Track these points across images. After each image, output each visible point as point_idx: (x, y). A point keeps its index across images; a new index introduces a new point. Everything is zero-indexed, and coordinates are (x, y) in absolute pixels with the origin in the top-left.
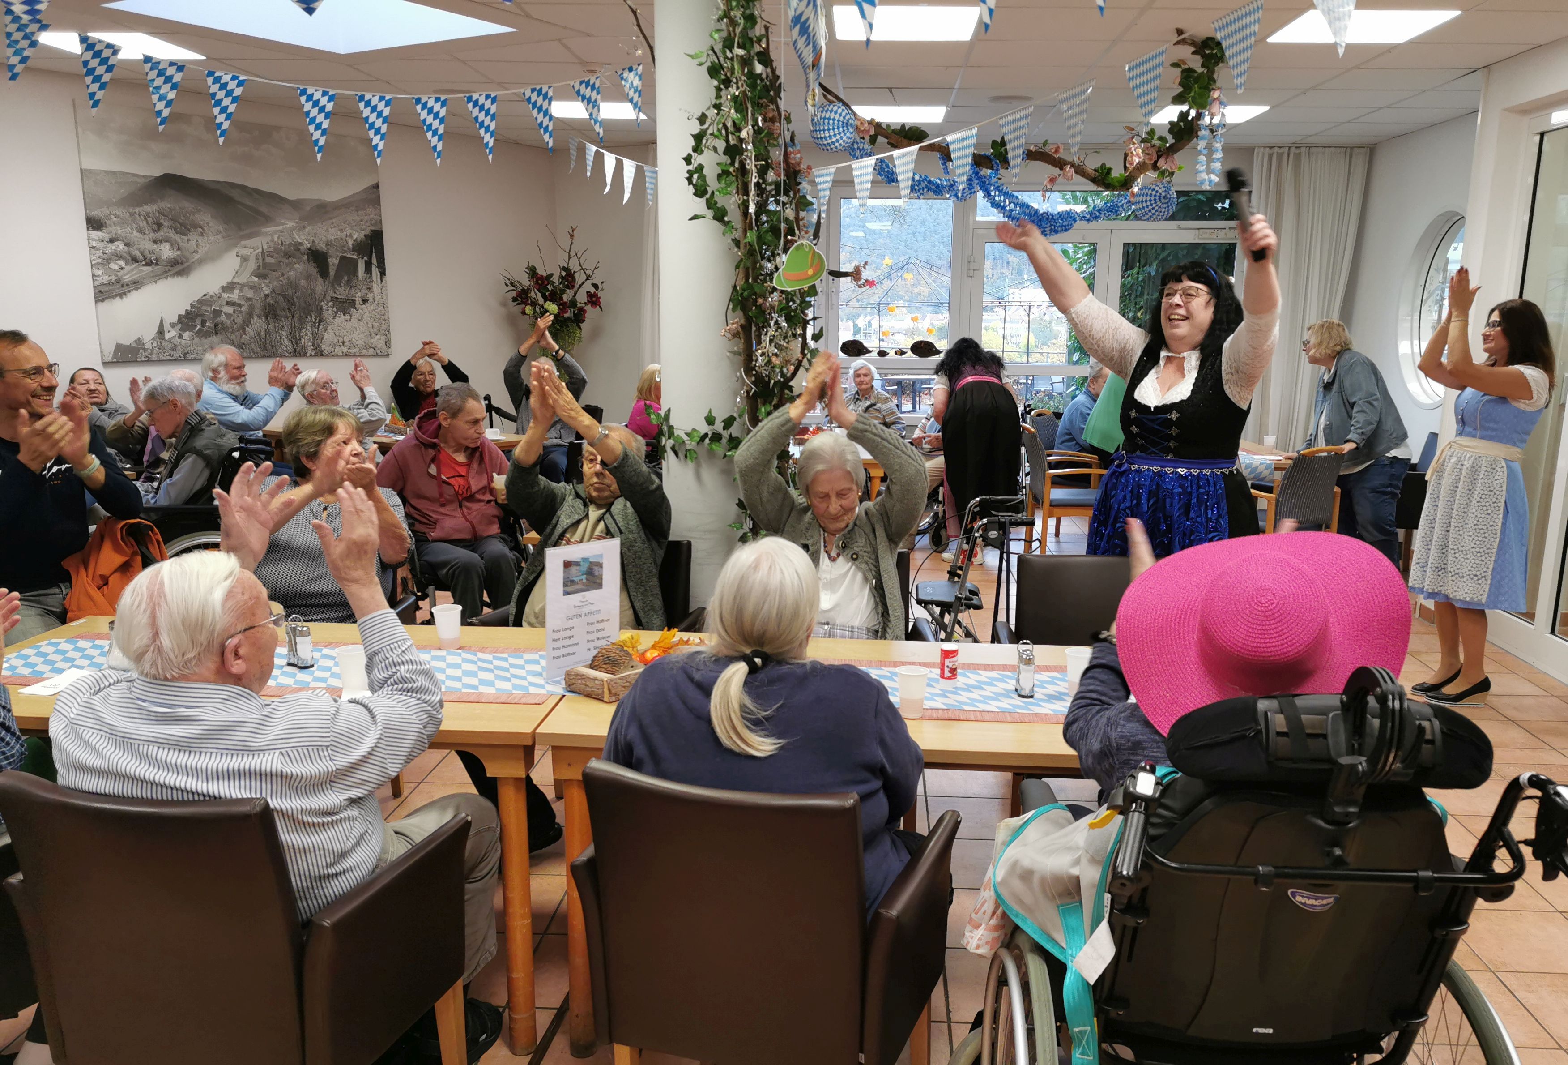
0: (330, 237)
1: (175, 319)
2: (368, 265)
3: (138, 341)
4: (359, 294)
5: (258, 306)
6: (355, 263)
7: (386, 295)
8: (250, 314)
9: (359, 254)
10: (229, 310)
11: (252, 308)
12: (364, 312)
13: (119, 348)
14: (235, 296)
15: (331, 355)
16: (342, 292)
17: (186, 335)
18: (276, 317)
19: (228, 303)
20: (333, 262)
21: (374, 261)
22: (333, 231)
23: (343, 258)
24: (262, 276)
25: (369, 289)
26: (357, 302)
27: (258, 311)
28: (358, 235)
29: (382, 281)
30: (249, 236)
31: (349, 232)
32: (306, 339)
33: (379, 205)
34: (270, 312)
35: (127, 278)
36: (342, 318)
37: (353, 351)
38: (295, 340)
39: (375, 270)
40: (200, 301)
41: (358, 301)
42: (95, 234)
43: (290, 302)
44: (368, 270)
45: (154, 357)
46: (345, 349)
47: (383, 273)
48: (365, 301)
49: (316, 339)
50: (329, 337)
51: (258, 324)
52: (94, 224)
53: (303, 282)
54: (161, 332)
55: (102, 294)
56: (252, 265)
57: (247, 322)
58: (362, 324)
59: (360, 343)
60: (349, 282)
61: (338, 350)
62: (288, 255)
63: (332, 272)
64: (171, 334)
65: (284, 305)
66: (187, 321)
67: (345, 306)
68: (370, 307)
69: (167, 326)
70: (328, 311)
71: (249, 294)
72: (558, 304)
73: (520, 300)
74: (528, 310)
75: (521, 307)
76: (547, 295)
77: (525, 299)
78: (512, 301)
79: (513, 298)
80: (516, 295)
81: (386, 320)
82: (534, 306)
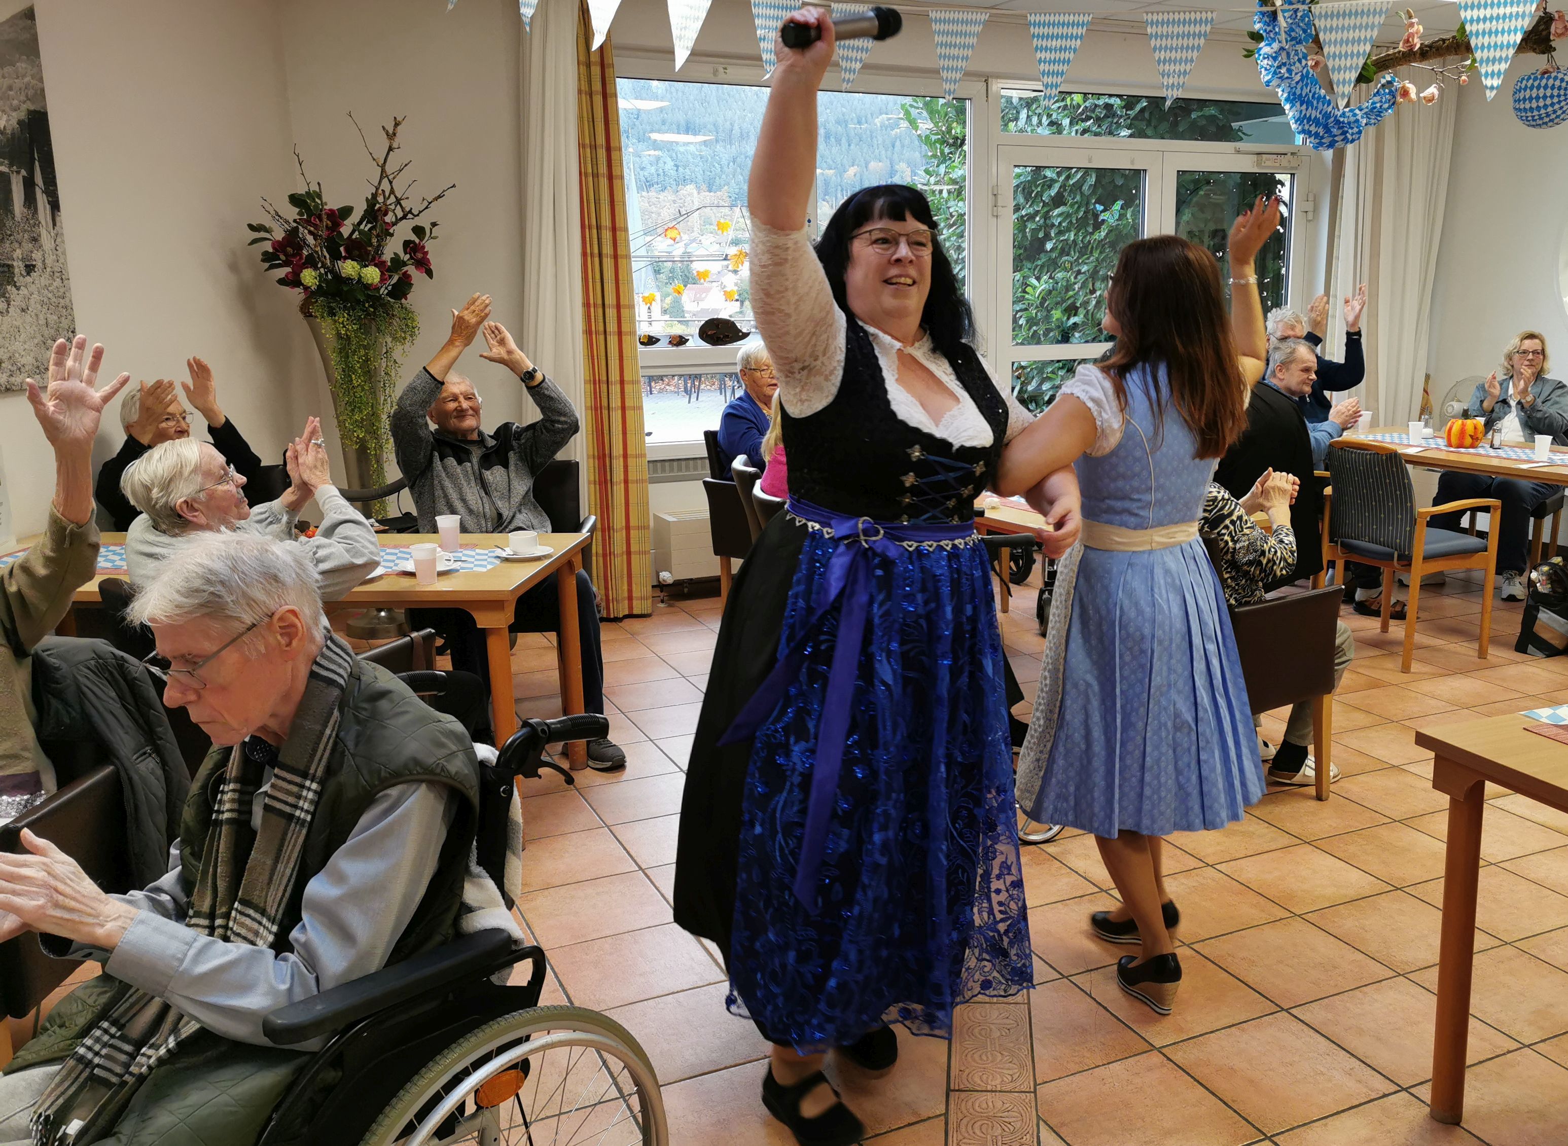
2: (29, 185)
4: (19, 252)
6: (5, 183)
7: (64, 253)
9: (11, 165)
12: (29, 292)
21: (39, 179)
25: (35, 240)
26: (16, 271)
28: (11, 121)
29: (54, 224)
33: (37, 55)
39: (41, 199)
41: (19, 266)
44: (30, 200)
47: (55, 205)
48: (30, 269)
58: (28, 318)
68: (39, 279)
72: (376, 265)
73: (283, 257)
74: (309, 277)
75: (282, 272)
76: (342, 249)
77: (294, 255)
78: (263, 261)
79: (266, 253)
80: (274, 248)
81: (68, 308)
82: (316, 268)
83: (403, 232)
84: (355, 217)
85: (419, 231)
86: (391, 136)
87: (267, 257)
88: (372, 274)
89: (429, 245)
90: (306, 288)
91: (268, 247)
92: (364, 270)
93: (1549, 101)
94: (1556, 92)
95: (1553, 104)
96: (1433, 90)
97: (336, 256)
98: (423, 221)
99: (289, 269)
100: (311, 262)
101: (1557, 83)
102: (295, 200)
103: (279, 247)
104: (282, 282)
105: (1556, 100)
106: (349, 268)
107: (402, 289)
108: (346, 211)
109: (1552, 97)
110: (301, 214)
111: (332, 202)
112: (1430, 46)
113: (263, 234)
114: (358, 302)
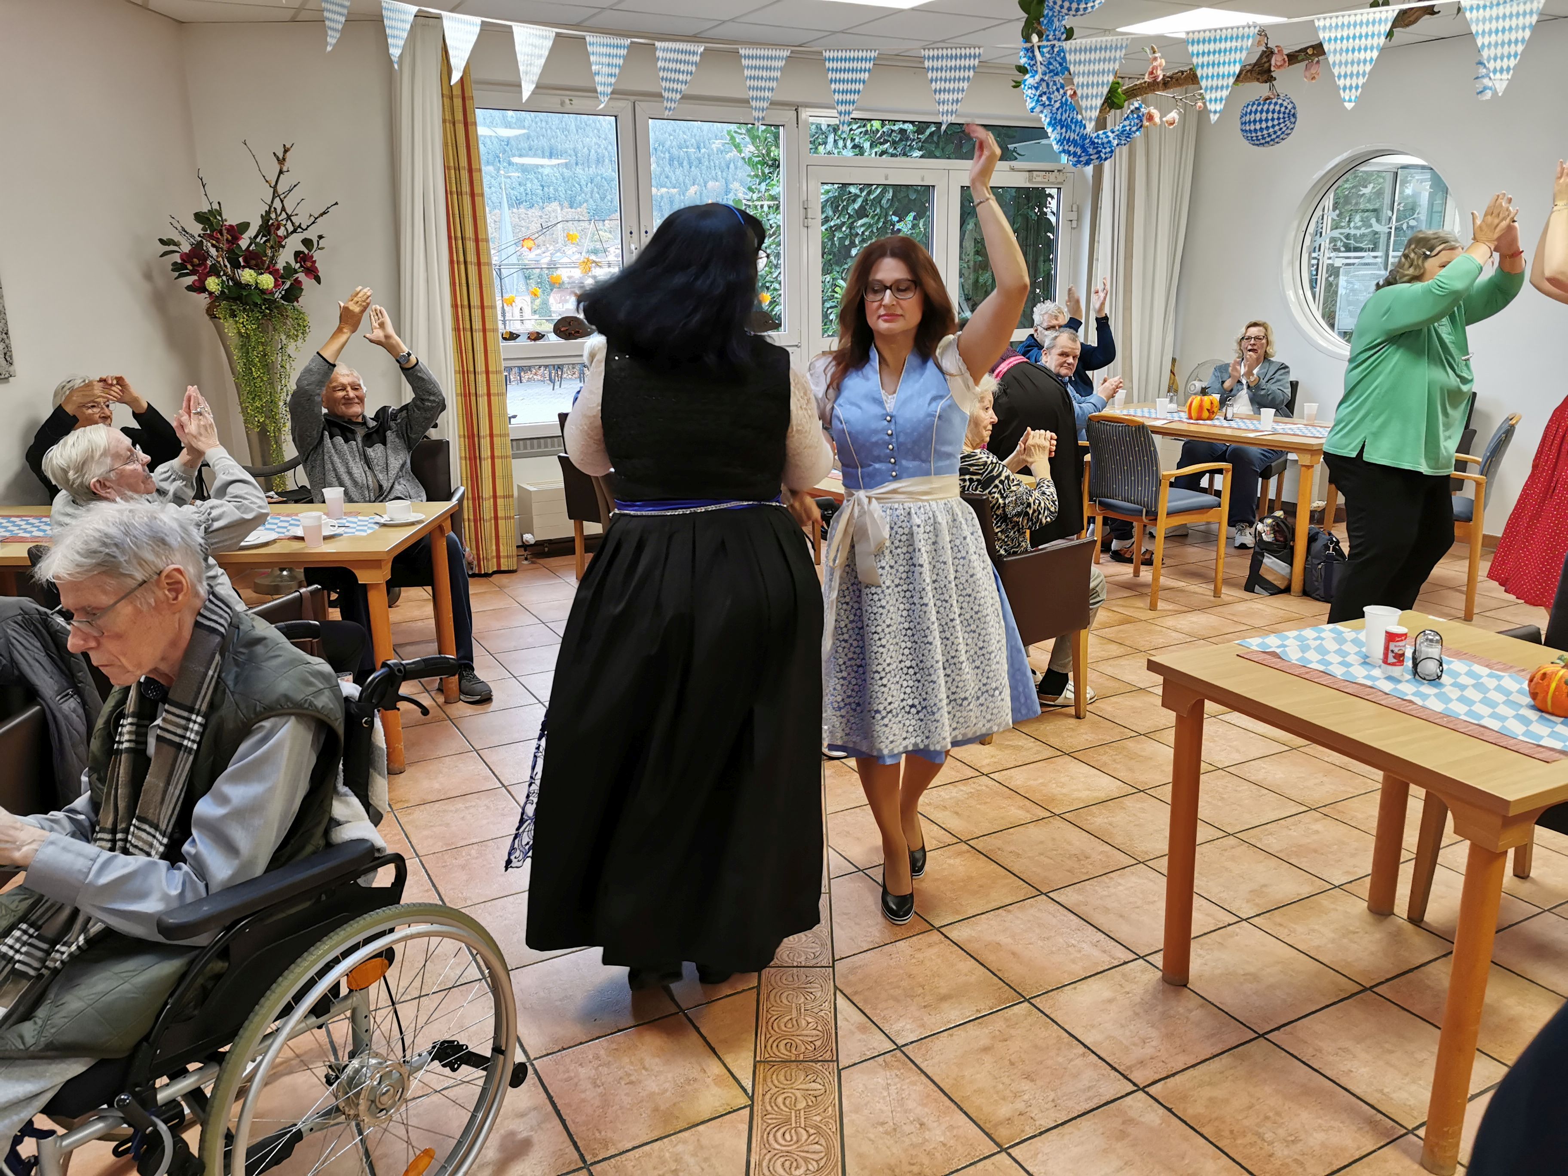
72: (270, 273)
73: (189, 267)
74: (212, 284)
75: (190, 280)
76: (241, 259)
77: (199, 265)
78: (173, 270)
79: (175, 264)
80: (182, 259)
82: (218, 276)
83: (294, 244)
84: (252, 231)
85: (307, 242)
86: (282, 161)
87: (176, 267)
88: (267, 281)
89: (317, 255)
90: (211, 293)
91: (177, 258)
92: (260, 277)
93: (1270, 124)
94: (1276, 115)
95: (1273, 126)
96: (1173, 115)
97: (236, 265)
99: (196, 278)
100: (215, 271)
101: (1277, 108)
102: (199, 217)
103: (187, 258)
104: (190, 288)
105: (1276, 122)
106: (247, 275)
107: (293, 294)
109: (1273, 119)
110: (204, 229)
111: (232, 218)
112: (1171, 77)
113: (172, 248)
114: (256, 305)
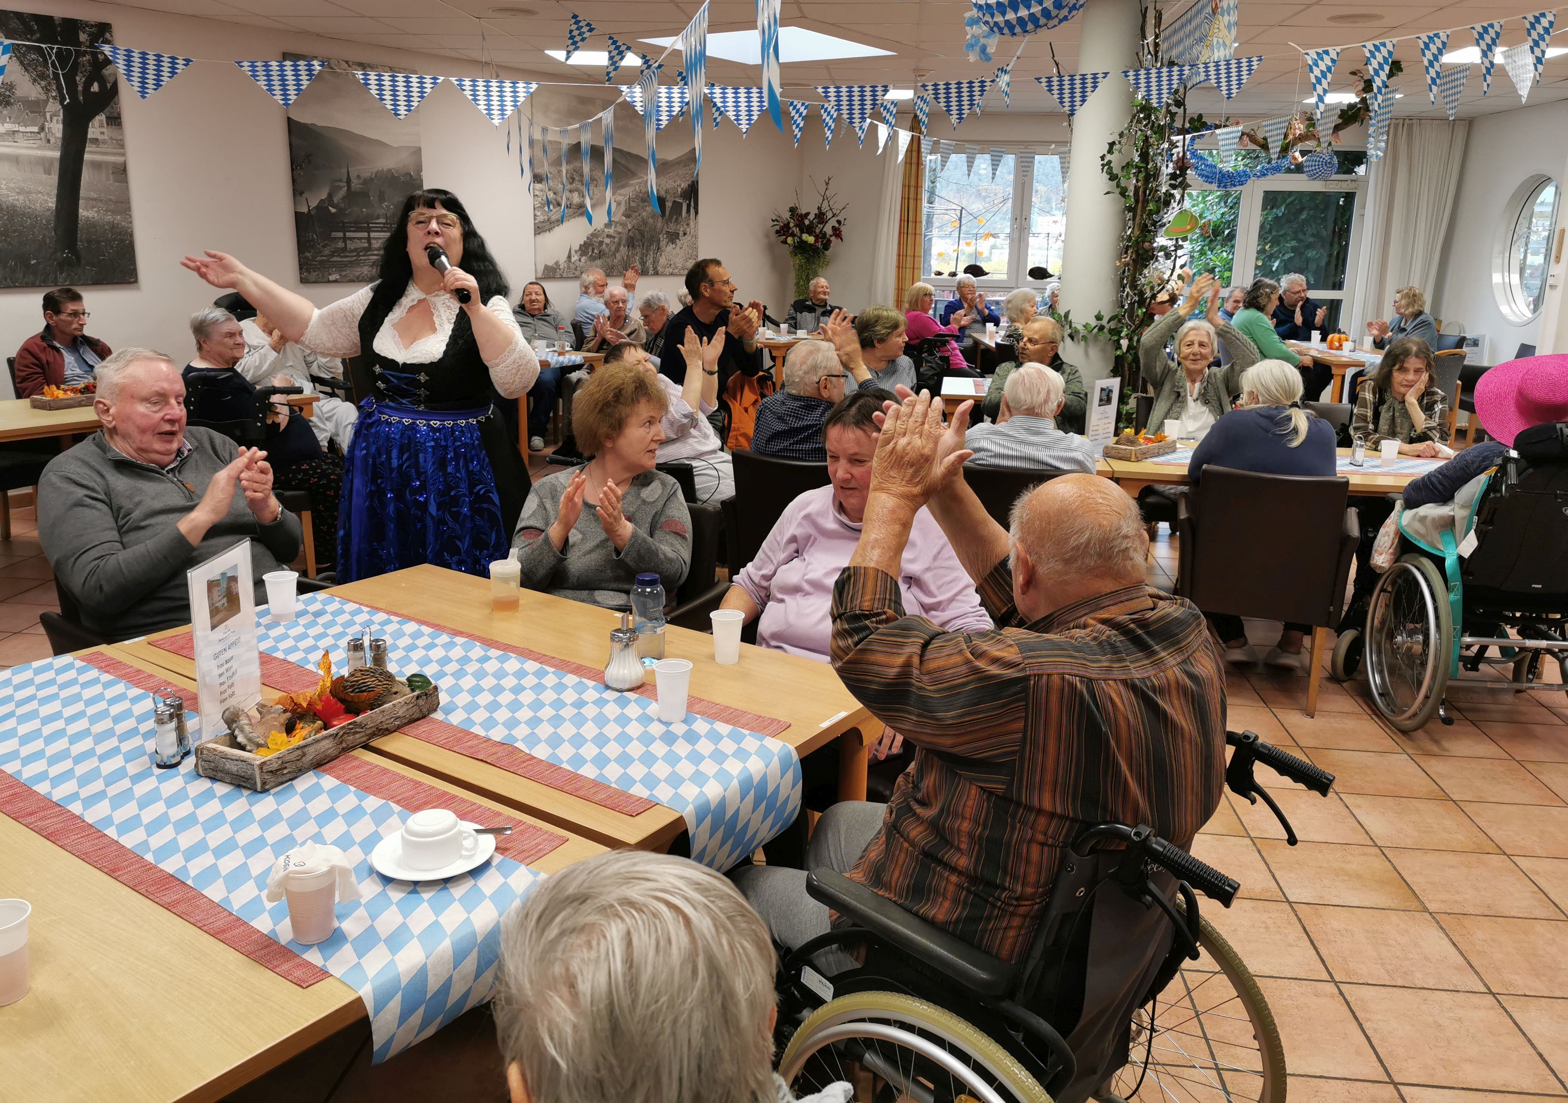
0: (668, 186)
1: (577, 248)
2: (688, 207)
3: (557, 263)
4: (682, 228)
5: (624, 237)
6: (681, 204)
7: (698, 229)
8: (619, 244)
9: (684, 199)
10: (607, 241)
11: (620, 239)
12: (684, 241)
13: (546, 268)
14: (611, 231)
15: (663, 275)
16: (672, 227)
17: (583, 259)
18: (634, 247)
19: (608, 236)
20: (669, 204)
21: (692, 204)
22: (670, 182)
23: (674, 202)
24: (628, 216)
25: (689, 225)
26: (680, 235)
27: (624, 242)
28: (684, 185)
29: (696, 219)
30: (623, 187)
31: (678, 182)
32: (649, 264)
33: (696, 165)
34: (631, 243)
35: (554, 218)
36: (671, 246)
37: (676, 271)
38: (643, 263)
39: (692, 210)
40: (592, 235)
41: (681, 233)
42: (538, 186)
43: (642, 234)
44: (688, 211)
45: (565, 275)
46: (671, 270)
47: (697, 213)
48: (685, 234)
49: (655, 262)
50: (662, 261)
51: (623, 250)
52: (537, 178)
53: (651, 221)
54: (569, 257)
55: (540, 229)
56: (623, 208)
57: (617, 250)
59: (680, 265)
60: (676, 220)
61: (667, 271)
62: (643, 200)
63: (667, 213)
64: (575, 258)
65: (638, 236)
66: (585, 248)
67: (673, 237)
68: (688, 238)
69: (573, 253)
70: (663, 243)
71: (620, 229)
72: (814, 236)
73: (783, 232)
74: (790, 240)
75: (782, 238)
76: (804, 229)
77: (787, 231)
78: (776, 234)
80: (780, 229)
81: (696, 248)
82: (793, 237)
83: (833, 222)
84: (811, 217)
85: (839, 222)
86: (827, 184)
87: (777, 232)
88: (811, 239)
89: (843, 229)
90: (789, 244)
91: (777, 228)
97: (802, 232)
98: (840, 218)
99: (784, 237)
100: (793, 235)
102: (789, 210)
103: (782, 228)
104: (782, 242)
106: (805, 237)
107: (826, 246)
108: (808, 214)
110: (791, 215)
111: (803, 211)
113: (776, 223)
114: (808, 250)
